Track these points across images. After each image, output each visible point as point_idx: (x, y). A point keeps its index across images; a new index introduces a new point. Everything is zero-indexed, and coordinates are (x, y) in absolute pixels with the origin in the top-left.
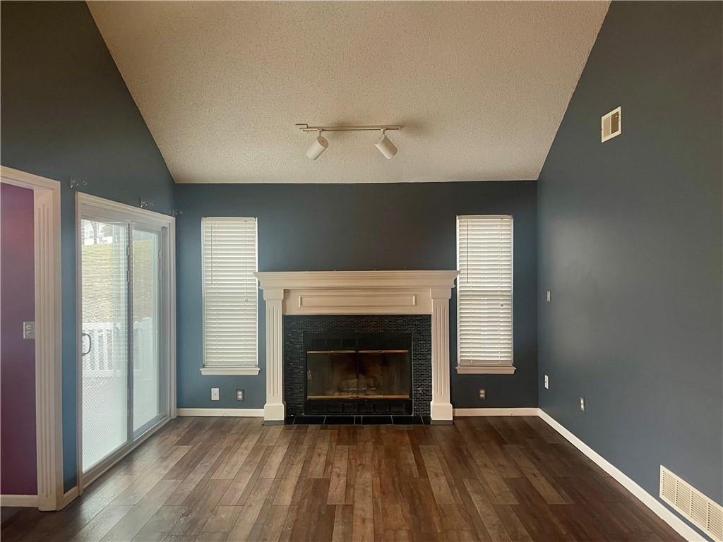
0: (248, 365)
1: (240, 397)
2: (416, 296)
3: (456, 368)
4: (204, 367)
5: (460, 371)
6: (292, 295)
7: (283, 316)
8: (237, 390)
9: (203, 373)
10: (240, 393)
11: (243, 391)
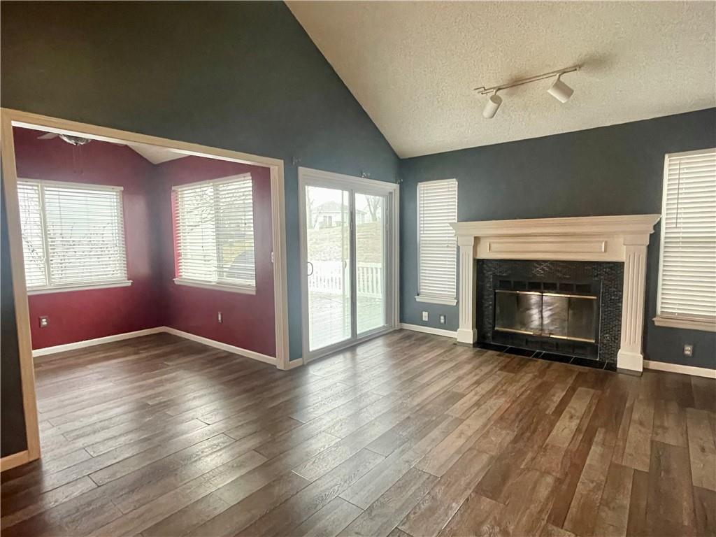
0: (449, 296)
1: (442, 321)
2: (606, 242)
3: (654, 319)
4: (418, 295)
5: (658, 322)
6: (482, 241)
7: (474, 259)
8: (440, 316)
9: (417, 300)
10: (442, 318)
11: (445, 317)
